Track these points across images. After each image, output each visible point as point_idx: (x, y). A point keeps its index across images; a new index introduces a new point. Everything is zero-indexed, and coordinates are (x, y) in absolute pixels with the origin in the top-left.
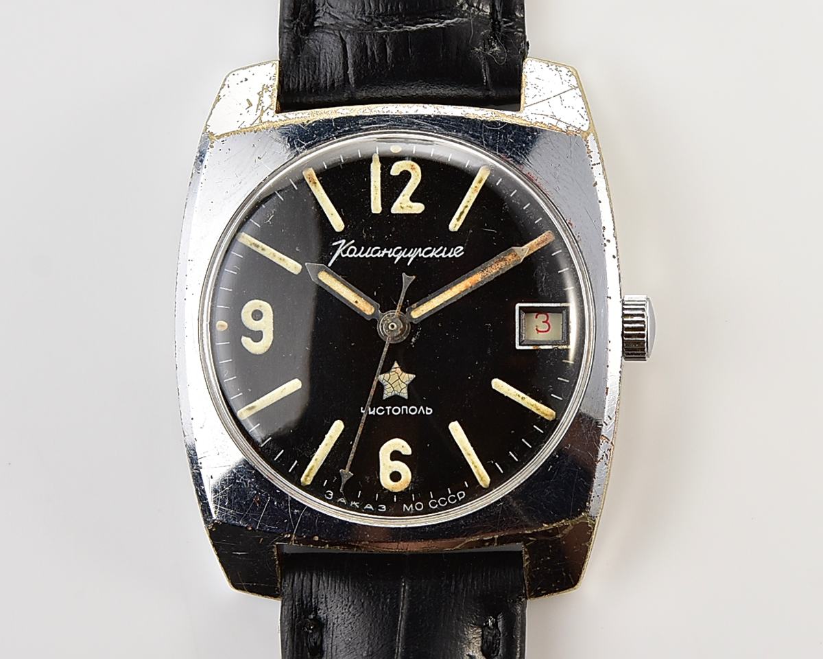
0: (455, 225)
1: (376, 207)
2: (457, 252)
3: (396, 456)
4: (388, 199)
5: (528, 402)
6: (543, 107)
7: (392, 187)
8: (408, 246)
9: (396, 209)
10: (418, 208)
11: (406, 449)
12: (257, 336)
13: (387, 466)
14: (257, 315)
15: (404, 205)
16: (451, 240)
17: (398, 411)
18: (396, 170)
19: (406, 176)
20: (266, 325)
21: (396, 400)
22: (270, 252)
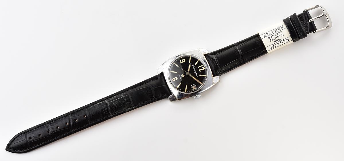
0: (200, 75)
1: (198, 67)
2: (197, 76)
3: (176, 79)
4: (200, 68)
5: (186, 89)
6: (215, 79)
7: (201, 68)
8: (196, 72)
9: (199, 69)
10: (200, 71)
11: (177, 80)
12: (182, 61)
13: (174, 78)
14: (184, 60)
15: (200, 70)
16: (198, 75)
17: (180, 77)
18: (203, 68)
19: (203, 69)
20: (183, 62)
21: (181, 77)
22: (190, 59)
